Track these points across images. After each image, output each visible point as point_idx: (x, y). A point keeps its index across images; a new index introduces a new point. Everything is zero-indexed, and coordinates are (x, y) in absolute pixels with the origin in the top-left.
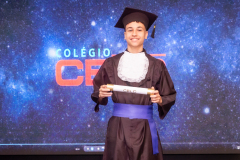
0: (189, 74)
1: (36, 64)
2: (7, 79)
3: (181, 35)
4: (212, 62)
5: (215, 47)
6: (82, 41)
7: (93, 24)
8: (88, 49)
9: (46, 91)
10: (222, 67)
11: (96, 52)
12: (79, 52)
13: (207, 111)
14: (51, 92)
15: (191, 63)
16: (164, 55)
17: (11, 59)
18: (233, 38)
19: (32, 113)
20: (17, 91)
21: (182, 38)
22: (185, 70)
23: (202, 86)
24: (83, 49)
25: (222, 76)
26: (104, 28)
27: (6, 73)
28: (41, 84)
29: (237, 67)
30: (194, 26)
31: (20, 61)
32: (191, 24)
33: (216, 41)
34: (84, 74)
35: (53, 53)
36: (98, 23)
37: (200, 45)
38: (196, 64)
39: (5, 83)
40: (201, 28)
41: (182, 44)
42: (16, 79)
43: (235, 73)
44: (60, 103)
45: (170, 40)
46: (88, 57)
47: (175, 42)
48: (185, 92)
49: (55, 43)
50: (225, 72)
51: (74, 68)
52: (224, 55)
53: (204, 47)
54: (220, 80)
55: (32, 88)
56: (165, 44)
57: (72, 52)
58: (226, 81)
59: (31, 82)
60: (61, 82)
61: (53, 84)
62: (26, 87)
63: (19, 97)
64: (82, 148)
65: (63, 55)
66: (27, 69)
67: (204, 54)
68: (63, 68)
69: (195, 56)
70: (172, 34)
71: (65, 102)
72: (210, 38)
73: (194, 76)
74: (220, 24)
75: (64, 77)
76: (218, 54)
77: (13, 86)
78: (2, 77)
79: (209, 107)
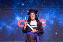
0: (52, 24)
2: (6, 25)
3: (50, 14)
4: (58, 21)
5: (58, 17)
6: (25, 16)
7: (28, 11)
8: (26, 18)
10: (60, 22)
12: (24, 18)
13: (56, 33)
14: (17, 28)
15: (52, 21)
16: (46, 19)
17: (7, 20)
19: (12, 34)
20: (9, 28)
21: (50, 15)
23: (55, 27)
24: (25, 18)
25: (60, 24)
27: (6, 24)
28: (15, 26)
30: (53, 12)
31: (9, 20)
33: (59, 16)
38: (54, 21)
39: (6, 26)
41: (50, 16)
42: (8, 25)
44: (19, 31)
45: (47, 16)
46: (26, 20)
47: (48, 16)
48: (51, 29)
49: (18, 16)
50: (61, 24)
51: (23, 22)
52: (61, 19)
53: (56, 17)
54: (60, 26)
55: (12, 27)
56: (46, 16)
57: (23, 18)
58: (61, 26)
59: (12, 26)
60: (20, 26)
61: (18, 26)
62: (11, 27)
63: (9, 29)
65: (20, 19)
66: (11, 23)
67: (56, 19)
68: (20, 22)
69: (53, 20)
70: (48, 14)
71: (21, 31)
72: (57, 15)
73: (53, 24)
74: (60, 12)
77: (8, 27)
78: (5, 24)
79: (57, 32)
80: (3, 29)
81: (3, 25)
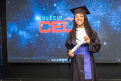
1: (31, 23)
2: (18, 30)
4: (108, 22)
5: (109, 15)
6: (50, 13)
7: (55, 5)
8: (53, 16)
9: (35, 35)
10: (112, 24)
11: (56, 17)
12: (49, 18)
14: (37, 35)
15: (98, 22)
17: (20, 21)
18: (117, 11)
19: (29, 44)
21: (94, 11)
22: (95, 25)
23: (103, 32)
24: (51, 16)
25: (112, 28)
26: (60, 7)
27: (18, 28)
29: (119, 24)
30: (99, 5)
31: (24, 22)
32: (98, 4)
33: (109, 12)
34: (51, 28)
35: (38, 18)
36: (57, 5)
37: (102, 14)
39: (17, 32)
40: (103, 6)
41: (94, 13)
42: (22, 30)
43: (118, 27)
44: (41, 40)
46: (53, 20)
49: (39, 14)
50: (114, 26)
51: (47, 25)
52: (113, 18)
54: (111, 30)
55: (29, 34)
57: (46, 18)
58: (114, 30)
59: (28, 31)
61: (38, 32)
62: (27, 33)
63: (24, 37)
64: (50, 60)
65: (42, 19)
67: (104, 18)
68: (42, 25)
69: (100, 19)
71: (43, 39)
72: (106, 11)
73: (100, 28)
74: (112, 4)
75: (43, 29)
76: (111, 18)
77: (21, 33)
78: (16, 29)
79: (106, 42)
80: (12, 37)
81: (12, 29)
